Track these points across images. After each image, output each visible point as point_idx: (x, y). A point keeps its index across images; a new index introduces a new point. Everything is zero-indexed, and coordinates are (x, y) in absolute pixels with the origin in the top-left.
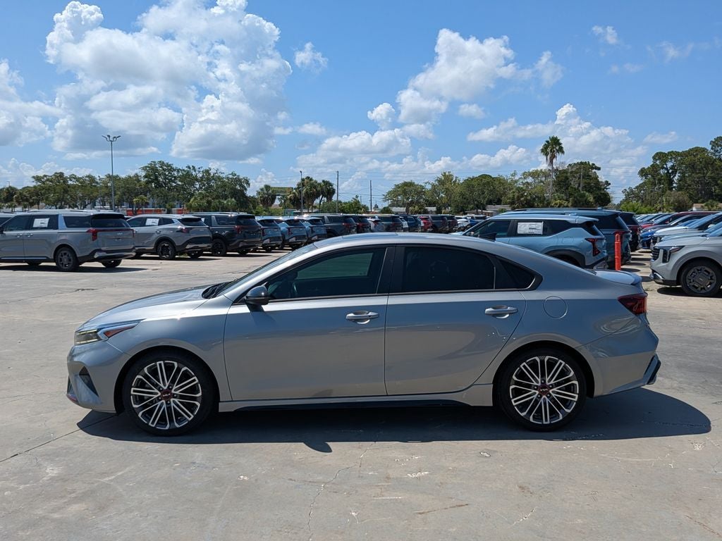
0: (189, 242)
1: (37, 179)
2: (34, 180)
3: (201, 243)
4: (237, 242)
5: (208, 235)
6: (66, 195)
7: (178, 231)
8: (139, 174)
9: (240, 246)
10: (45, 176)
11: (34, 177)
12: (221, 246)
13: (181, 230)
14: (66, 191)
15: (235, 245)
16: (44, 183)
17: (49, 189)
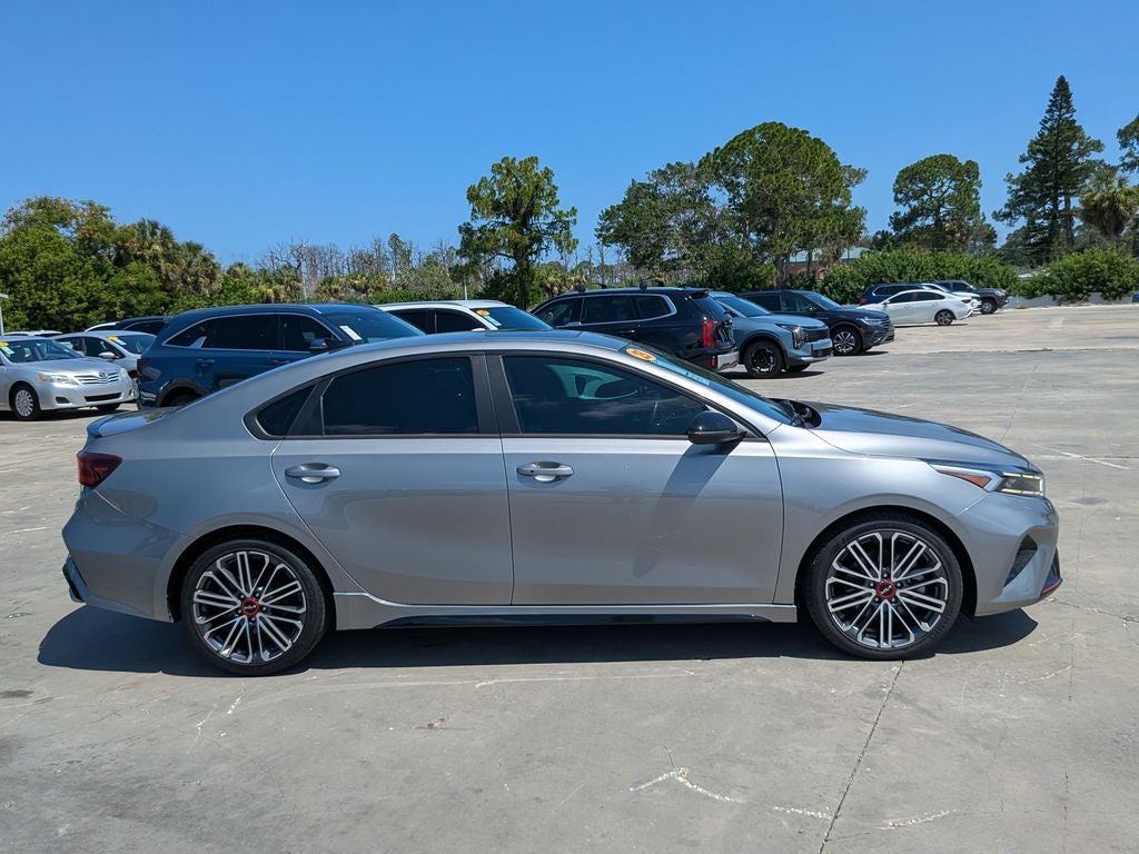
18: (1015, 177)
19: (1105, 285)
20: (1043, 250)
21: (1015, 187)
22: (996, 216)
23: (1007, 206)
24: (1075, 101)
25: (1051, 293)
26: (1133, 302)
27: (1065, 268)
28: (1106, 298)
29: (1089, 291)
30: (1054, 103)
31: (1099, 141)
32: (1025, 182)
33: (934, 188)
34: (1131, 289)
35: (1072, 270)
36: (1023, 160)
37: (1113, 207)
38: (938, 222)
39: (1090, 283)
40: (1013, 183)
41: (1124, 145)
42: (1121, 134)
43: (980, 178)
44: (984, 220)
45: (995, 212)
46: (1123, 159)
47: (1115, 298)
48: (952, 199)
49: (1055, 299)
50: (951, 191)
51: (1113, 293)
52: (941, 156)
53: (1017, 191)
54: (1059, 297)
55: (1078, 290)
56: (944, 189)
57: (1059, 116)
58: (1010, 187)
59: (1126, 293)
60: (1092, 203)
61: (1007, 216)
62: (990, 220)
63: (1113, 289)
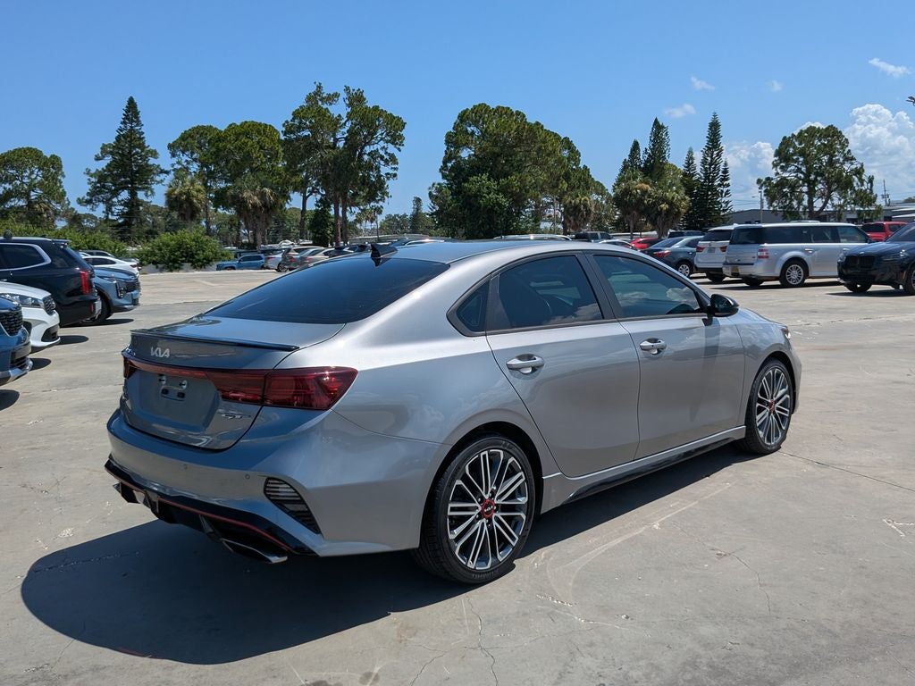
18: (93, 171)
19: (194, 258)
20: (125, 230)
21: (93, 180)
22: (80, 202)
23: (88, 194)
24: (142, 117)
25: (154, 263)
26: (217, 270)
27: (164, 244)
28: (195, 267)
29: (183, 261)
30: (126, 117)
31: (155, 151)
32: (101, 177)
33: (25, 174)
34: (211, 261)
35: (168, 245)
36: (98, 159)
37: (189, 200)
38: (30, 204)
39: (183, 256)
40: (92, 176)
41: (173, 155)
42: (170, 146)
43: (64, 170)
44: (69, 204)
45: (79, 199)
46: (173, 165)
47: (201, 267)
48: (41, 184)
49: (157, 267)
50: (39, 178)
51: (201, 263)
52: (28, 149)
53: (95, 183)
54: (160, 266)
55: (175, 261)
56: (33, 177)
57: (131, 127)
58: (89, 180)
59: (208, 263)
60: (174, 196)
61: (89, 202)
62: (74, 204)
63: (199, 261)
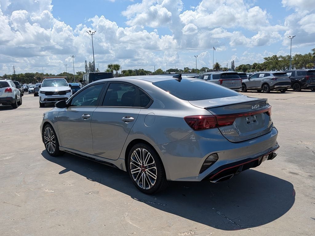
0: (276, 84)
1: (266, 59)
2: (264, 59)
3: (283, 85)
4: (306, 84)
5: (289, 81)
6: (277, 65)
7: (271, 79)
8: (311, 53)
9: (308, 86)
10: (269, 57)
11: (264, 58)
12: (298, 86)
13: (273, 79)
14: (277, 63)
15: (305, 86)
16: (268, 60)
17: (269, 63)
